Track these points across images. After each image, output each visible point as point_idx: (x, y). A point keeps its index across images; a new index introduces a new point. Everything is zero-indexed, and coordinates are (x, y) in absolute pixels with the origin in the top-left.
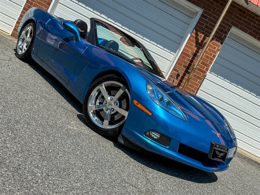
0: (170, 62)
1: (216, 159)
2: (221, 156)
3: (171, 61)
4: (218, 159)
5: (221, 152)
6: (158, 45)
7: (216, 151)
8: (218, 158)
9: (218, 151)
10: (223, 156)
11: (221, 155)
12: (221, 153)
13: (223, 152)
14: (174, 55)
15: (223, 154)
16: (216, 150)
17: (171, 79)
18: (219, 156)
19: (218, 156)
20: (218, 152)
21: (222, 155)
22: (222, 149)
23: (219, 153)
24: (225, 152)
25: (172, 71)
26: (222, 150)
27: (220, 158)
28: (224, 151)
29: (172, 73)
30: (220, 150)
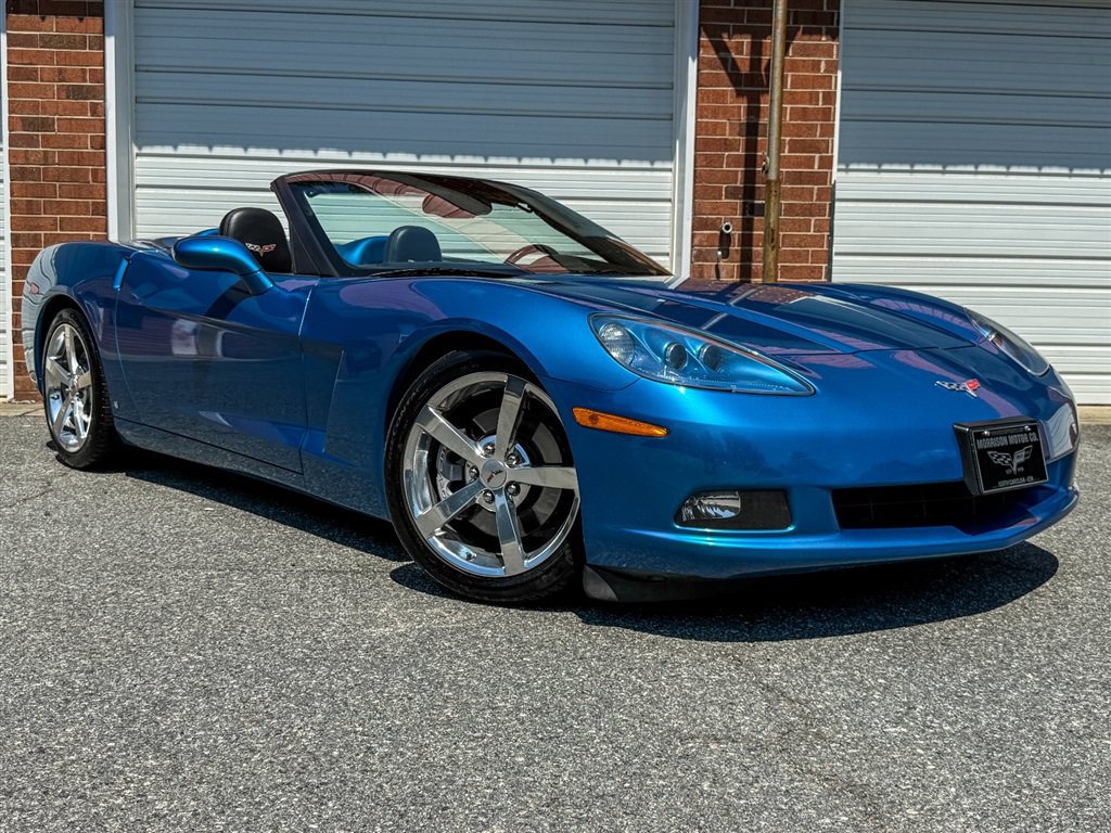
0: (669, 205)
1: (1004, 486)
2: (1019, 465)
3: (669, 200)
4: (1014, 482)
5: (1011, 449)
6: (592, 163)
7: (989, 453)
8: (1012, 476)
9: (1000, 449)
10: (1026, 461)
11: (1016, 461)
12: (1017, 454)
13: (1020, 446)
14: (670, 170)
15: (1022, 453)
16: (990, 449)
17: (705, 270)
18: (1014, 469)
19: (1008, 472)
20: (1000, 456)
21: (1022, 459)
22: (1011, 434)
23: (1007, 457)
24: (1029, 443)
25: (693, 236)
26: (1013, 440)
27: (1019, 475)
28: (1024, 439)
29: (696, 242)
30: (1003, 441)
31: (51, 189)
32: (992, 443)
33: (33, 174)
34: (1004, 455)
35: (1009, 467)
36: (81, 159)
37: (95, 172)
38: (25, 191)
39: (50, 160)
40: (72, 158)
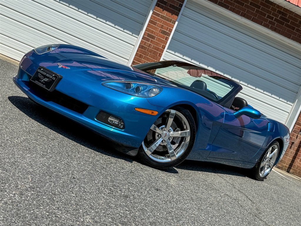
1: (36, 82)
2: (44, 81)
4: (40, 83)
5: (45, 77)
6: (273, 96)
7: (39, 73)
8: (40, 82)
9: (42, 75)
10: (47, 82)
11: (44, 80)
12: (46, 78)
13: (48, 78)
15: (47, 79)
16: (40, 73)
17: (294, 135)
18: (42, 81)
19: (40, 80)
20: (41, 76)
21: (46, 81)
22: (48, 74)
23: (43, 77)
24: (52, 79)
26: (47, 75)
27: (42, 83)
28: (51, 77)
29: (295, 127)
30: (45, 74)
31: (148, 54)
32: (42, 72)
33: (145, 48)
34: (42, 76)
35: (41, 80)
36: (158, 49)
37: (160, 54)
38: (141, 52)
39: (150, 47)
40: (156, 48)
